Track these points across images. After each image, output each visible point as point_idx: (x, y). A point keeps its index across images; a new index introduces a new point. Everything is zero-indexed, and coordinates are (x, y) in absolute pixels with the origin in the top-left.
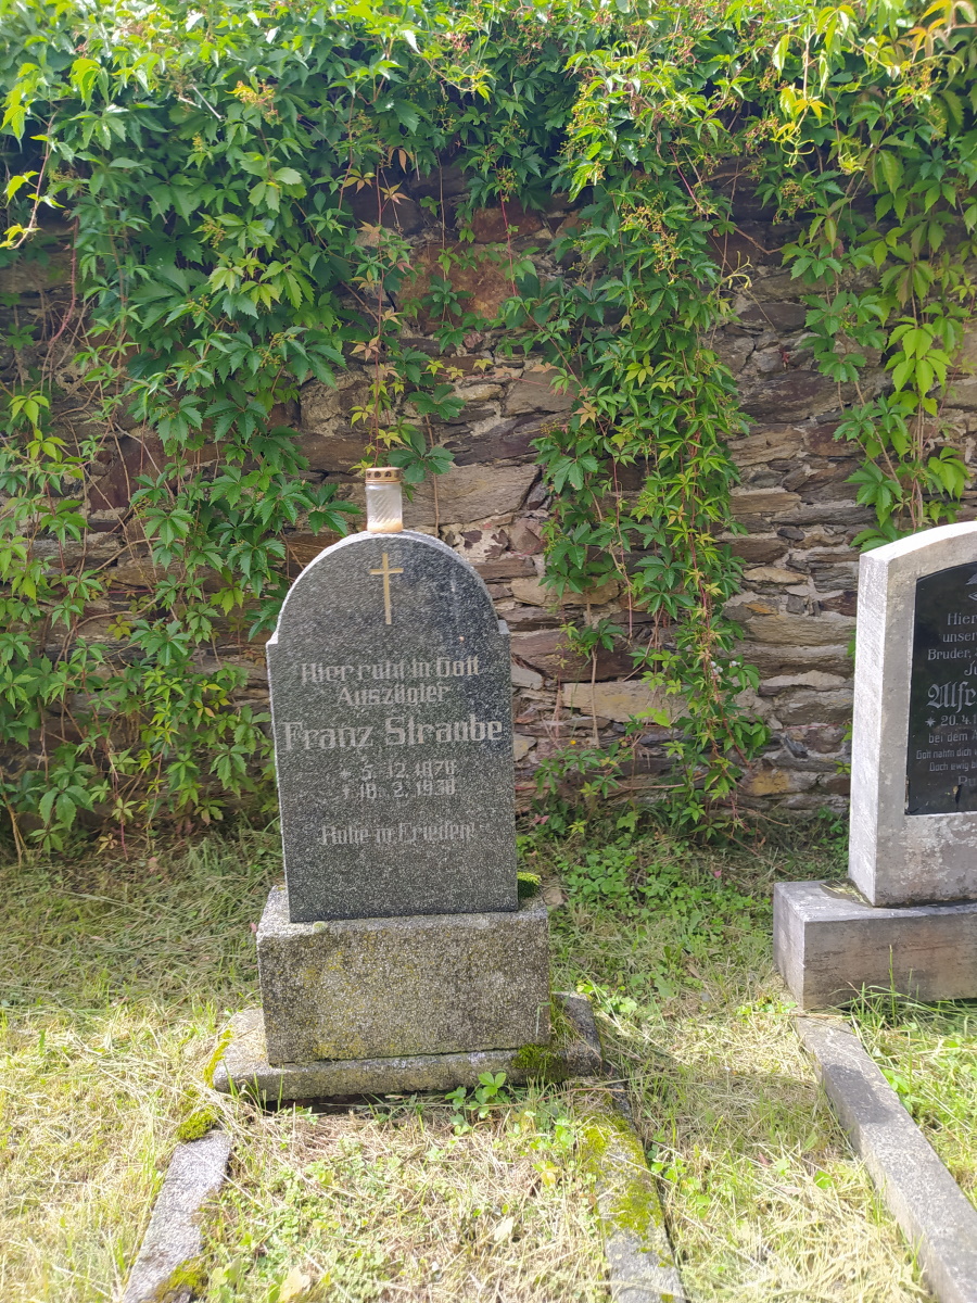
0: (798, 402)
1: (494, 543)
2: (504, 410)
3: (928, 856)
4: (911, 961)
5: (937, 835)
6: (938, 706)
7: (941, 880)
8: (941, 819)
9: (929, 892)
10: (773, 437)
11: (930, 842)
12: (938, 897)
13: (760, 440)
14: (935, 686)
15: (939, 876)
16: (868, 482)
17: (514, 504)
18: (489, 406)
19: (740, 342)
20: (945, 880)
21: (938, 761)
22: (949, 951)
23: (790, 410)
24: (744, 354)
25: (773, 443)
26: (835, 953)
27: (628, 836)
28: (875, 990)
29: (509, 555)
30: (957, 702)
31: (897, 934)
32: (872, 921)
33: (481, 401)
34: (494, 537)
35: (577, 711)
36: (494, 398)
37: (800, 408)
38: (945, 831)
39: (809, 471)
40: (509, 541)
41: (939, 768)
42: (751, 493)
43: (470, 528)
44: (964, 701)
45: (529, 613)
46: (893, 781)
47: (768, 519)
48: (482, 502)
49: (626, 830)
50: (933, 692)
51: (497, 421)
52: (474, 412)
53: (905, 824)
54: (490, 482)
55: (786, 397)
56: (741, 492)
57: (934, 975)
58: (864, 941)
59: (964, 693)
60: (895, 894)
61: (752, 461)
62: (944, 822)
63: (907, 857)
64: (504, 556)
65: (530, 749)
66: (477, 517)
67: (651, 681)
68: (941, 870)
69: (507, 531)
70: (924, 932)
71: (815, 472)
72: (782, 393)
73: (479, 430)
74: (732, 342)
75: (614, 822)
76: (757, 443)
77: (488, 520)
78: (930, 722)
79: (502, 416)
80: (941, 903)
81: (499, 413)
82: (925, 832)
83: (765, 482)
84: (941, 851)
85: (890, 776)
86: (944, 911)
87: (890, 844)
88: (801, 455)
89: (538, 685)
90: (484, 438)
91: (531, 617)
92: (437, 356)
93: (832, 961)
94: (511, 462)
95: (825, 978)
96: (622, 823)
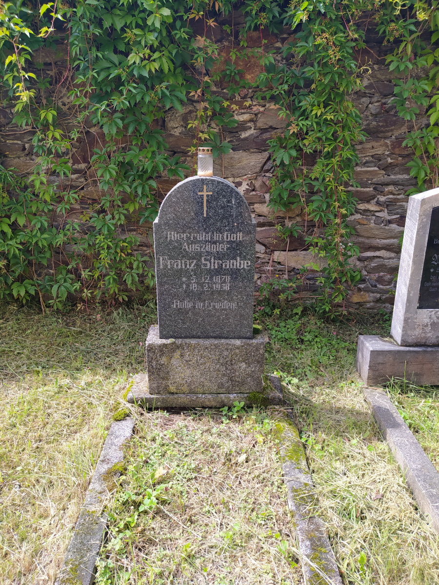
0: (387, 129)
1: (247, 187)
2: (255, 127)
3: (425, 326)
4: (414, 369)
5: (430, 318)
6: (436, 264)
7: (429, 337)
8: (432, 311)
9: (424, 341)
10: (375, 144)
11: (426, 320)
12: (428, 343)
13: (369, 145)
14: (436, 255)
15: (429, 335)
16: (415, 166)
17: (258, 170)
18: (249, 124)
19: (364, 100)
20: (431, 336)
21: (434, 287)
22: (430, 366)
23: (384, 132)
24: (365, 105)
25: (375, 147)
26: (382, 364)
27: (297, 316)
28: (397, 379)
29: (254, 193)
31: (409, 357)
32: (399, 352)
33: (245, 122)
34: (248, 184)
35: (279, 263)
36: (251, 121)
37: (388, 131)
38: (433, 316)
39: (389, 160)
40: (254, 187)
41: (433, 290)
42: (363, 169)
43: (237, 180)
45: (261, 220)
46: (413, 294)
47: (370, 182)
48: (243, 168)
49: (297, 314)
50: (435, 257)
51: (252, 131)
52: (243, 127)
53: (416, 313)
54: (247, 159)
55: (382, 126)
56: (359, 169)
57: (423, 375)
58: (394, 359)
60: (410, 341)
61: (365, 155)
62: (433, 313)
63: (416, 326)
64: (251, 193)
65: (258, 279)
66: (241, 175)
67: (313, 251)
68: (430, 332)
69: (253, 182)
70: (420, 357)
71: (392, 161)
72: (381, 124)
73: (244, 135)
74: (359, 99)
75: (292, 311)
76: (368, 146)
77: (245, 177)
78: (432, 270)
79: (254, 129)
80: (429, 346)
81: (253, 128)
82: (425, 316)
83: (369, 165)
84: (431, 325)
85: (412, 292)
86: (430, 349)
87: (410, 321)
88: (387, 153)
89: (263, 251)
90: (246, 139)
91: (262, 221)
92: (227, 100)
93: (380, 367)
94: (257, 151)
95: (377, 373)
96: (295, 311)
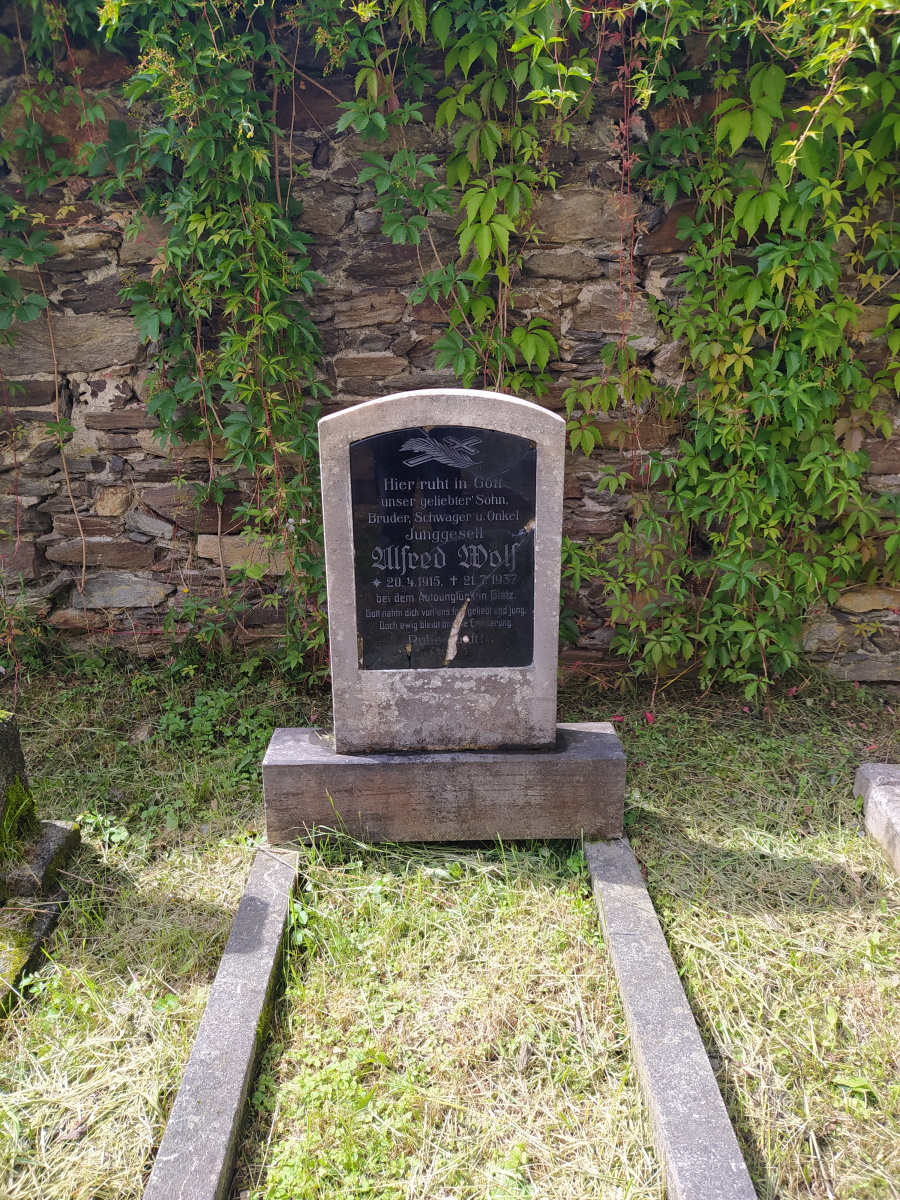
0: (397, 266)
1: (118, 393)
2: (119, 260)
3: (384, 708)
4: (365, 804)
5: (392, 689)
6: (383, 568)
7: (398, 731)
8: (394, 674)
9: (388, 741)
10: (376, 300)
11: (385, 695)
12: (397, 746)
13: (364, 303)
14: (378, 549)
15: (397, 727)
16: (447, 349)
17: (132, 355)
18: (102, 255)
19: (340, 200)
20: (403, 730)
21: (387, 620)
22: (403, 797)
23: (394, 274)
24: (344, 213)
25: (377, 306)
26: (294, 795)
28: (322, 830)
29: (135, 405)
30: (400, 564)
31: (351, 779)
32: (327, 767)
33: (90, 251)
34: (117, 387)
35: (211, 561)
36: (103, 247)
37: (403, 271)
38: (398, 685)
39: (415, 336)
40: (133, 391)
41: (389, 627)
42: (361, 355)
43: (95, 377)
44: (407, 564)
45: (156, 466)
46: (344, 637)
47: (380, 383)
48: (100, 351)
49: (245, 674)
50: (377, 554)
51: (112, 270)
52: (86, 260)
53: (359, 678)
54: (105, 332)
55: (384, 260)
56: (352, 354)
57: (391, 819)
58: (321, 784)
59: (407, 557)
60: (355, 742)
61: (357, 324)
62: (397, 677)
63: (364, 708)
64: (128, 407)
65: (169, 596)
66: (97, 366)
67: (250, 535)
68: (398, 722)
69: (130, 382)
70: (378, 779)
71: (421, 337)
72: (382, 255)
73: (93, 278)
74: (330, 199)
75: (238, 667)
76: (363, 305)
77: (110, 370)
78: (377, 583)
79: (118, 265)
80: (400, 753)
81: (115, 263)
82: (379, 686)
83: (373, 345)
84: (396, 704)
85: (341, 632)
86: (397, 760)
87: (347, 696)
88: (407, 319)
89: (168, 536)
90: (97, 286)
91: (157, 468)
92: (22, 200)
93: (292, 802)
94: (123, 313)
95: (286, 817)
96: (244, 668)
